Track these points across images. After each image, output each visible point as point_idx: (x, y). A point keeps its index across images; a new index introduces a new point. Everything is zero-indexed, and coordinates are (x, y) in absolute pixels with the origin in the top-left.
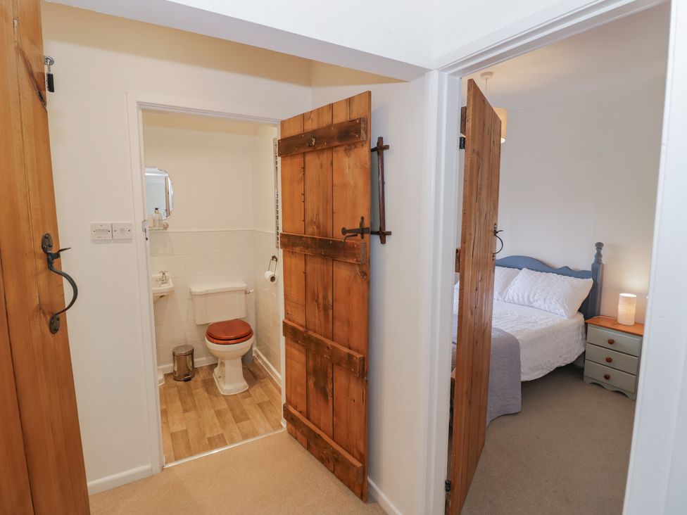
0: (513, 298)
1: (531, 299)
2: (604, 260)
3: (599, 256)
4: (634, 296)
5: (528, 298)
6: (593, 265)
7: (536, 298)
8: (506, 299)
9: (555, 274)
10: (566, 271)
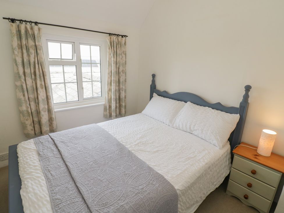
0: (179, 125)
1: (192, 128)
2: (250, 100)
3: (246, 97)
4: (274, 133)
5: (190, 128)
6: (241, 103)
7: (196, 128)
8: (174, 125)
9: (210, 108)
10: (218, 107)
